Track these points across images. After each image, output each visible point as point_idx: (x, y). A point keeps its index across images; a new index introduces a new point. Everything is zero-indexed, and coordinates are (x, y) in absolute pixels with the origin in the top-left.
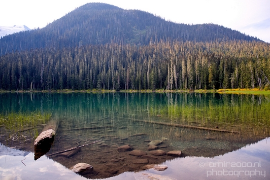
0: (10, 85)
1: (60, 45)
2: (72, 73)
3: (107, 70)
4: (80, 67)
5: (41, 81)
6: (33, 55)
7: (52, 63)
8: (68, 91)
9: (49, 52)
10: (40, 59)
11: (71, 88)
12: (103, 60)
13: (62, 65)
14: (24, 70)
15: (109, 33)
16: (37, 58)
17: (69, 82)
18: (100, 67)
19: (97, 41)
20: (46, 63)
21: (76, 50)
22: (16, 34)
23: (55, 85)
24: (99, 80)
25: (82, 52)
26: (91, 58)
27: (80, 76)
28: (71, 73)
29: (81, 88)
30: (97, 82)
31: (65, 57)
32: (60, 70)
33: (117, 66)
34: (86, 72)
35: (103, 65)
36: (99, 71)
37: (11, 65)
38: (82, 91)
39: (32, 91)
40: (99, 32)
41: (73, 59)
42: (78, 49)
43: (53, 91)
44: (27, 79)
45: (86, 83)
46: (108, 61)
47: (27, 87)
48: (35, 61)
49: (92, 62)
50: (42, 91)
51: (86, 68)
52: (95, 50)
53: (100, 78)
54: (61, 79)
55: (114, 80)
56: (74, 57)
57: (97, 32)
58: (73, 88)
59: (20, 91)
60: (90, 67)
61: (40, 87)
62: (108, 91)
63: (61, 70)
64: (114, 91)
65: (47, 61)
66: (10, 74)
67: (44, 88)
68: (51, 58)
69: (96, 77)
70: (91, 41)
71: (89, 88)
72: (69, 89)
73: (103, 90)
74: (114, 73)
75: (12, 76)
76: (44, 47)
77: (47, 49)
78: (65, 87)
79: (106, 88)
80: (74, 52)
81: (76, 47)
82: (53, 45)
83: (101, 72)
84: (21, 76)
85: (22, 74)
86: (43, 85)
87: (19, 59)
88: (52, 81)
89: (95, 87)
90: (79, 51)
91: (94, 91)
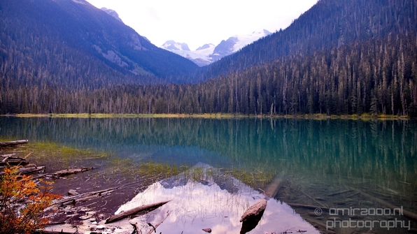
0: (248, 108)
1: (309, 48)
2: (326, 90)
3: (390, 79)
4: (340, 78)
5: (284, 102)
6: (273, 67)
7: (298, 76)
8: (321, 117)
9: (295, 61)
10: (282, 72)
11: (325, 112)
12: (381, 63)
13: (311, 78)
14: (264, 89)
15: (393, 14)
16: (278, 72)
17: (323, 103)
18: (375, 76)
19: (371, 32)
20: (290, 77)
21: (333, 52)
22: (254, 42)
23: (302, 107)
24: (374, 99)
25: (344, 56)
26: (359, 62)
27: (339, 93)
28: (326, 88)
29: (342, 111)
30: (370, 101)
31: (315, 65)
32: (308, 85)
33: (411, 72)
34: (350, 86)
35: (381, 72)
36: (373, 83)
37: (250, 83)
38: (343, 117)
39: (272, 116)
40: (374, 16)
41: (329, 67)
42: (336, 51)
43: (299, 117)
44: (267, 100)
45: (349, 104)
46: (392, 63)
47: (267, 111)
48: (276, 75)
49: (361, 69)
50: (285, 116)
51: (350, 80)
52: (366, 48)
53: (377, 95)
54: (310, 98)
55: (405, 98)
56: (329, 64)
57: (370, 18)
58: (328, 111)
59: (259, 116)
60: (357, 77)
61: (282, 111)
62: (393, 118)
63: (311, 86)
64: (404, 118)
65: (291, 74)
66: (249, 95)
67: (288, 111)
68: (297, 70)
69: (368, 93)
70: (358, 34)
71: (355, 113)
72: (322, 113)
73: (383, 116)
74: (404, 85)
75: (251, 97)
76: (287, 54)
77: (291, 57)
78: (316, 110)
79: (388, 112)
80: (331, 56)
81: (334, 48)
82: (300, 50)
83: (378, 84)
84: (260, 96)
85: (261, 93)
86: (285, 108)
87: (258, 74)
88: (298, 102)
89: (367, 109)
90: (338, 54)
91: (365, 117)
